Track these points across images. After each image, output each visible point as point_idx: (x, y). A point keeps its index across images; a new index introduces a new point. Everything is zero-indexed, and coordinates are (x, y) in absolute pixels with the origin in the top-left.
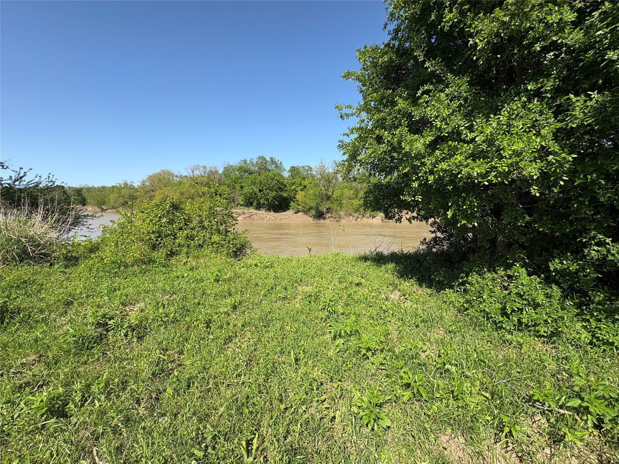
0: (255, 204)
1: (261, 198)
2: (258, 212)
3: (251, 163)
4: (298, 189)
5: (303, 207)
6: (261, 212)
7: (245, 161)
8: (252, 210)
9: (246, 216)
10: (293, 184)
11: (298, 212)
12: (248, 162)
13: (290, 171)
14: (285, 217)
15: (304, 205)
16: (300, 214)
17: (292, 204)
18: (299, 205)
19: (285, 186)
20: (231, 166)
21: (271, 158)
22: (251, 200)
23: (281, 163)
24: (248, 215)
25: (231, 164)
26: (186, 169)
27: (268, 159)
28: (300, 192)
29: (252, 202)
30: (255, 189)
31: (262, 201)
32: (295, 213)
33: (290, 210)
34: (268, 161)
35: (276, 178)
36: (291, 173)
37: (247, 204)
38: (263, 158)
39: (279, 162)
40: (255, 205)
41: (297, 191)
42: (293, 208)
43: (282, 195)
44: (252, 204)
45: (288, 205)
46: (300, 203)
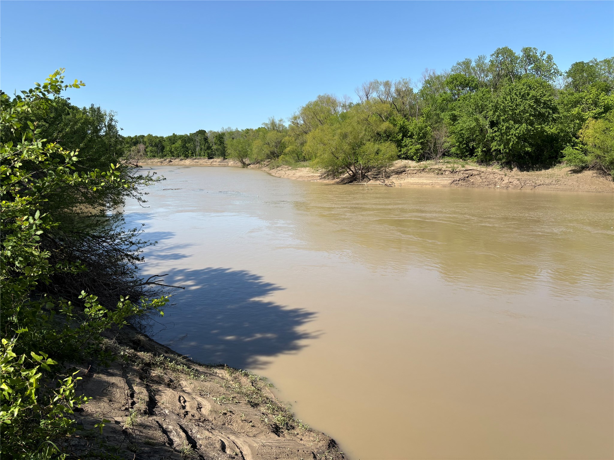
0: (479, 151)
1: (493, 139)
2: (483, 169)
3: (478, 66)
4: (587, 115)
5: (598, 157)
6: (490, 169)
7: (467, 64)
8: (472, 166)
9: (457, 177)
10: (576, 103)
11: (583, 168)
12: (473, 64)
13: (569, 74)
14: (547, 181)
15: (599, 152)
16: (588, 174)
17: (568, 150)
18: (585, 152)
19: (555, 110)
20: (438, 78)
21: (527, 51)
22: (471, 145)
23: (550, 58)
24: (461, 176)
25: (438, 73)
26: (357, 90)
27: (519, 53)
28: (591, 122)
29: (474, 148)
30: (482, 121)
31: (494, 146)
32: (575, 172)
33: (562, 165)
34: (517, 58)
35: (532, 93)
36: (574, 77)
37: (462, 153)
38: (506, 52)
39: (545, 57)
40: (480, 153)
41: (583, 120)
42: (570, 161)
43: (543, 131)
44: (471, 152)
45: (557, 152)
46: (589, 147)
